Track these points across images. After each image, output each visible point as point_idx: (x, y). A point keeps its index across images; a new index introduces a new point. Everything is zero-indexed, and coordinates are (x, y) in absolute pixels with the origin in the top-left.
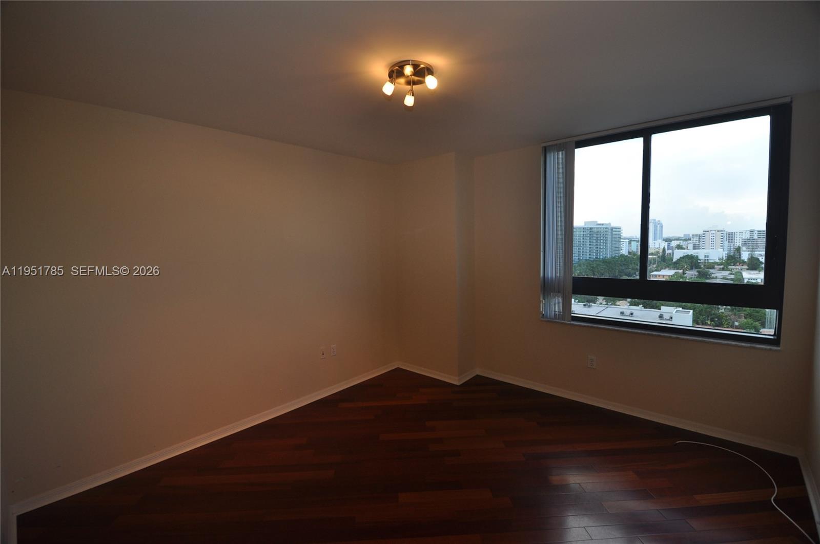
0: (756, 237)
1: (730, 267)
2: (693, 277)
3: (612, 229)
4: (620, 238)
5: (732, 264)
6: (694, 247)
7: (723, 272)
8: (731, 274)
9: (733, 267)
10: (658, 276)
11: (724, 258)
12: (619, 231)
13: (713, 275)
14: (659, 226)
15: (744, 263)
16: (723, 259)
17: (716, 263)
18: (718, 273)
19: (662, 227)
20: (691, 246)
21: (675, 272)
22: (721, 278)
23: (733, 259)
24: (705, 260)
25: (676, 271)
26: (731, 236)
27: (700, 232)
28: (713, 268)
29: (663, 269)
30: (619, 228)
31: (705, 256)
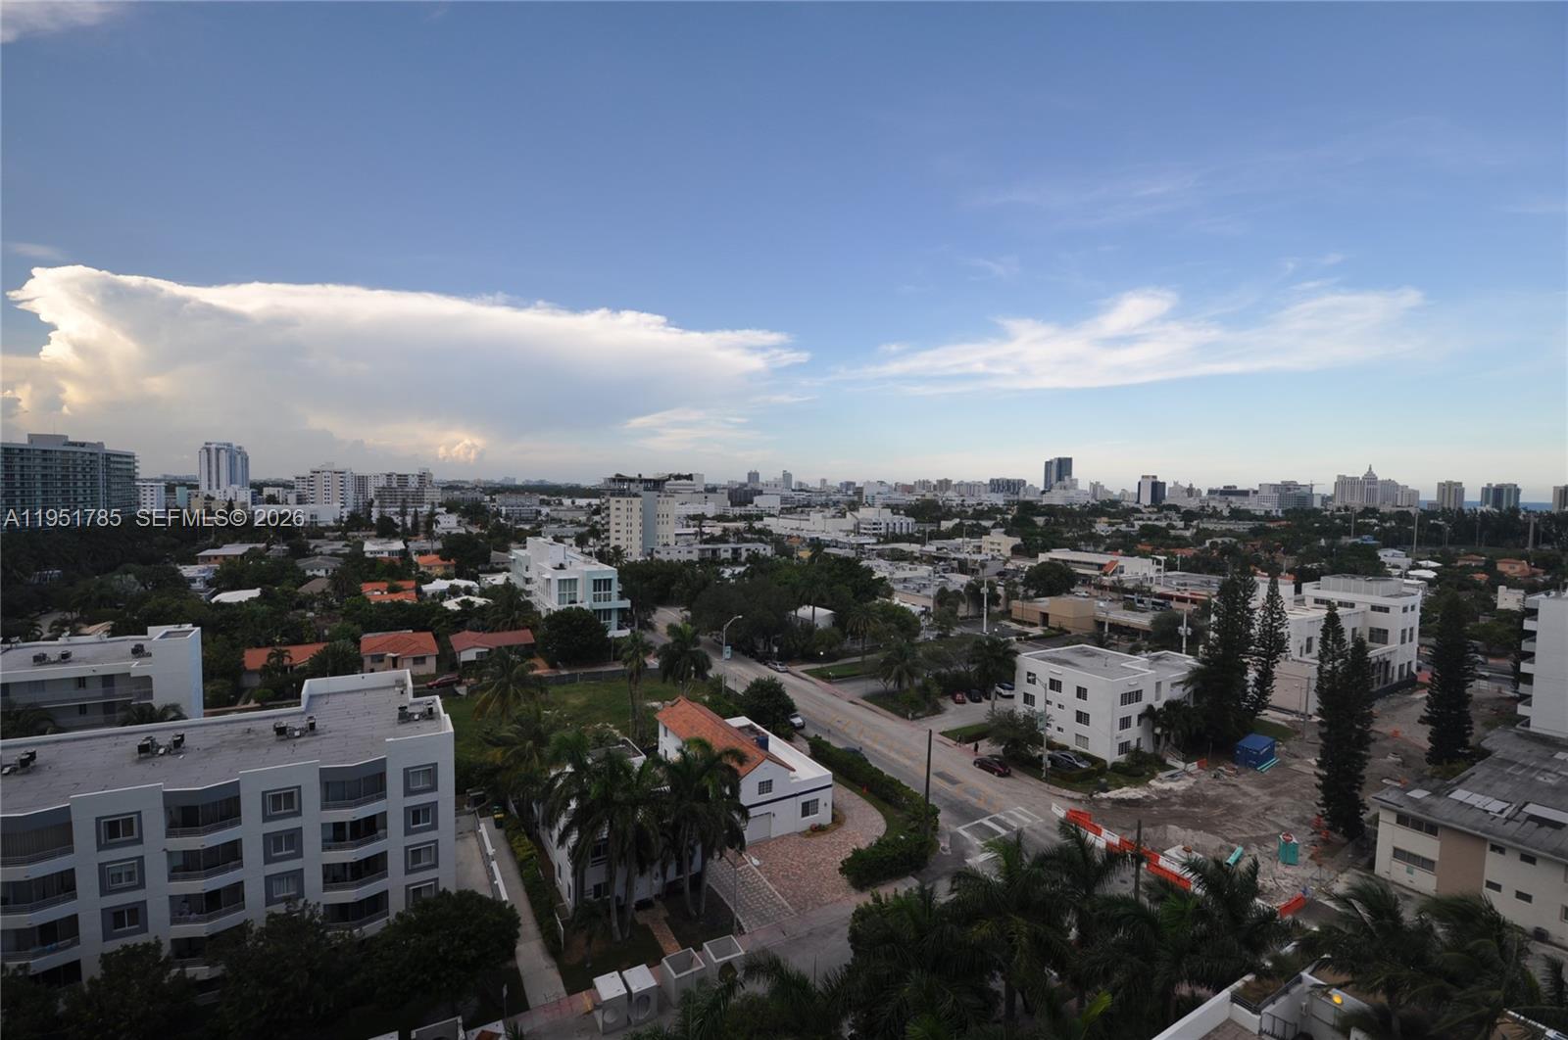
0: (395, 485)
1: (350, 534)
2: (282, 554)
3: (108, 456)
4: (133, 478)
5: (355, 529)
6: (298, 499)
7: (336, 543)
8: (346, 546)
9: (356, 534)
10: (212, 559)
11: (345, 519)
12: (129, 463)
13: (318, 550)
14: (239, 457)
15: (372, 525)
16: (342, 521)
17: (328, 528)
18: (327, 545)
19: (247, 459)
20: (292, 498)
21: (250, 549)
22: (329, 555)
23: (357, 521)
24: (312, 522)
25: (251, 546)
26: (361, 482)
27: (307, 473)
28: (321, 536)
29: (228, 543)
30: (127, 457)
31: (312, 516)
